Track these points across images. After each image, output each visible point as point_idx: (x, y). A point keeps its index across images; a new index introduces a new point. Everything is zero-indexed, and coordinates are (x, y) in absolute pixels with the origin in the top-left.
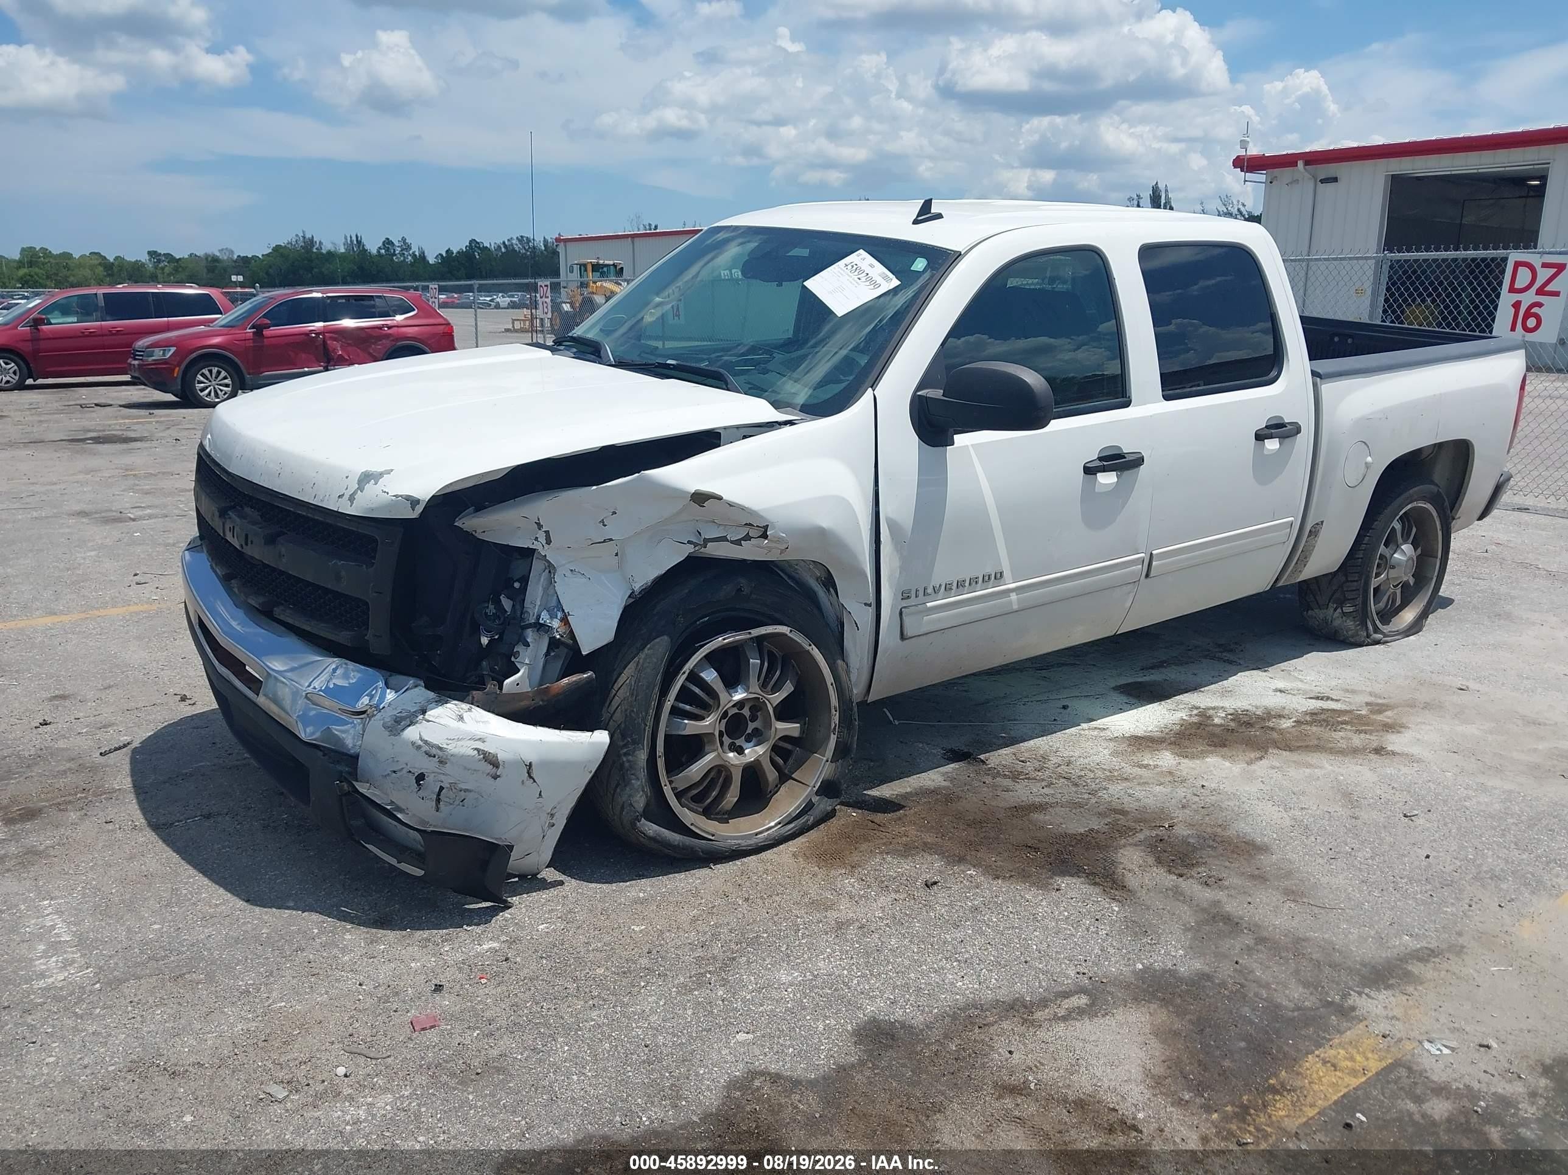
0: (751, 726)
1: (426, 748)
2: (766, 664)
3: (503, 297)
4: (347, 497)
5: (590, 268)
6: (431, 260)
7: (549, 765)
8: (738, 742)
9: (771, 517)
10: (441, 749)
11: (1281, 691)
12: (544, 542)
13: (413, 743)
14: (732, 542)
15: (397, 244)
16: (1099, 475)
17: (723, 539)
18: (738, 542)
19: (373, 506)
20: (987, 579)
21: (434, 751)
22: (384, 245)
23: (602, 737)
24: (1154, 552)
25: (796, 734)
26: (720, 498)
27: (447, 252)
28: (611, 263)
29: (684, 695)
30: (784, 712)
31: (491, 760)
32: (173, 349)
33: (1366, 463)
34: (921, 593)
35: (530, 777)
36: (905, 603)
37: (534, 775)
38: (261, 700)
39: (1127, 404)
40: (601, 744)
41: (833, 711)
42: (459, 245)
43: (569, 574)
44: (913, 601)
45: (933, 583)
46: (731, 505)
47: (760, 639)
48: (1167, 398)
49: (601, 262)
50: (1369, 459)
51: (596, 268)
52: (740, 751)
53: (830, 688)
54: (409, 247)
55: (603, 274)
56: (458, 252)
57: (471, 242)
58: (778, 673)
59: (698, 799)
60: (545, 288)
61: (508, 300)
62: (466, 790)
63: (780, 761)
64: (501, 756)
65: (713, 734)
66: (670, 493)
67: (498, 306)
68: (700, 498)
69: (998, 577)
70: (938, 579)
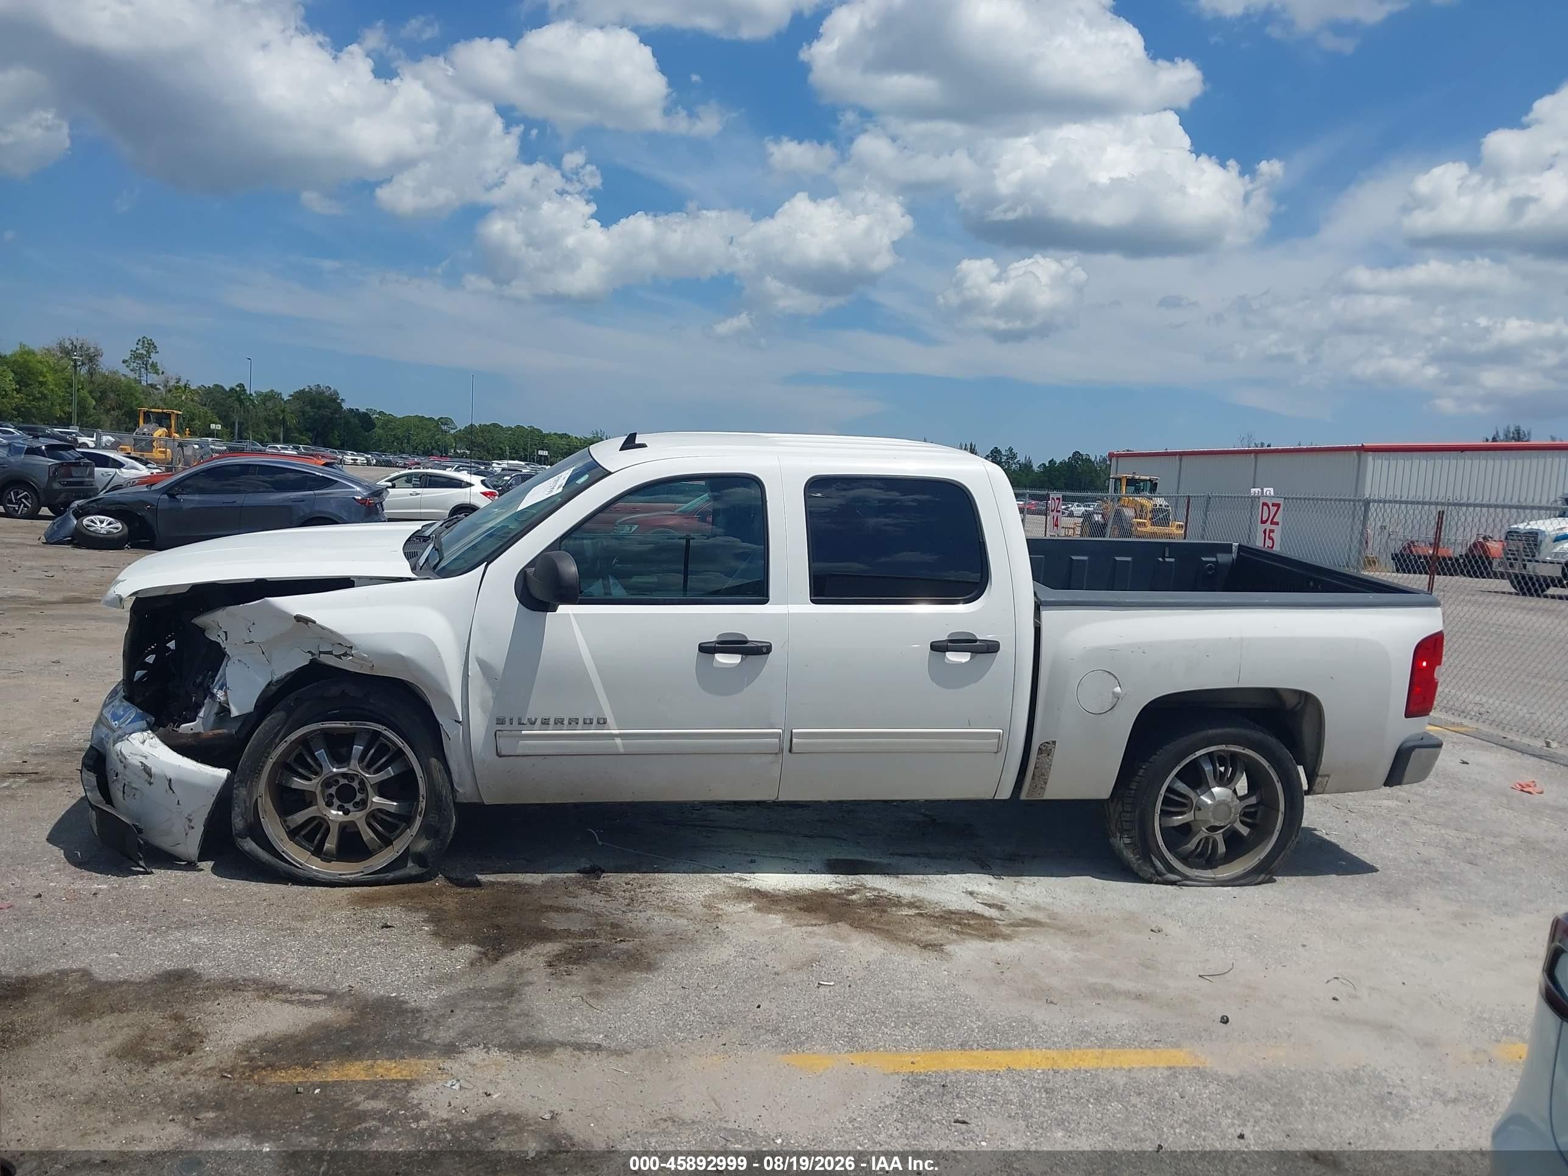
1: (120, 756)
2: (372, 752)
3: (1078, 506)
5: (1124, 482)
6: (1035, 467)
7: (182, 783)
8: (335, 800)
9: (355, 641)
10: (125, 758)
11: (971, 893)
12: (224, 639)
14: (336, 656)
15: (1004, 453)
16: (716, 655)
17: (330, 653)
18: (339, 657)
20: (587, 723)
21: (123, 760)
22: (991, 453)
23: (223, 773)
24: (794, 731)
25: (393, 810)
26: (314, 622)
27: (1050, 462)
28: (1148, 478)
29: (300, 761)
30: (382, 790)
31: (147, 770)
32: (636, 526)
33: (1114, 693)
34: (515, 722)
35: (171, 788)
36: (500, 727)
37: (173, 787)
39: (765, 602)
40: (220, 777)
41: (421, 798)
42: (1062, 456)
43: (237, 662)
44: (507, 726)
45: (528, 716)
46: (323, 628)
47: (374, 733)
48: (814, 602)
49: (1137, 477)
50: (1118, 689)
51: (1131, 482)
52: (329, 804)
53: (420, 780)
54: (1014, 456)
55: (1138, 490)
56: (1061, 463)
57: (1075, 454)
58: (383, 760)
59: (309, 838)
61: (1083, 509)
62: (136, 789)
63: (380, 828)
64: (154, 770)
65: (317, 793)
66: (282, 615)
67: (1071, 515)
68: (299, 619)
69: (602, 722)
70: (531, 714)
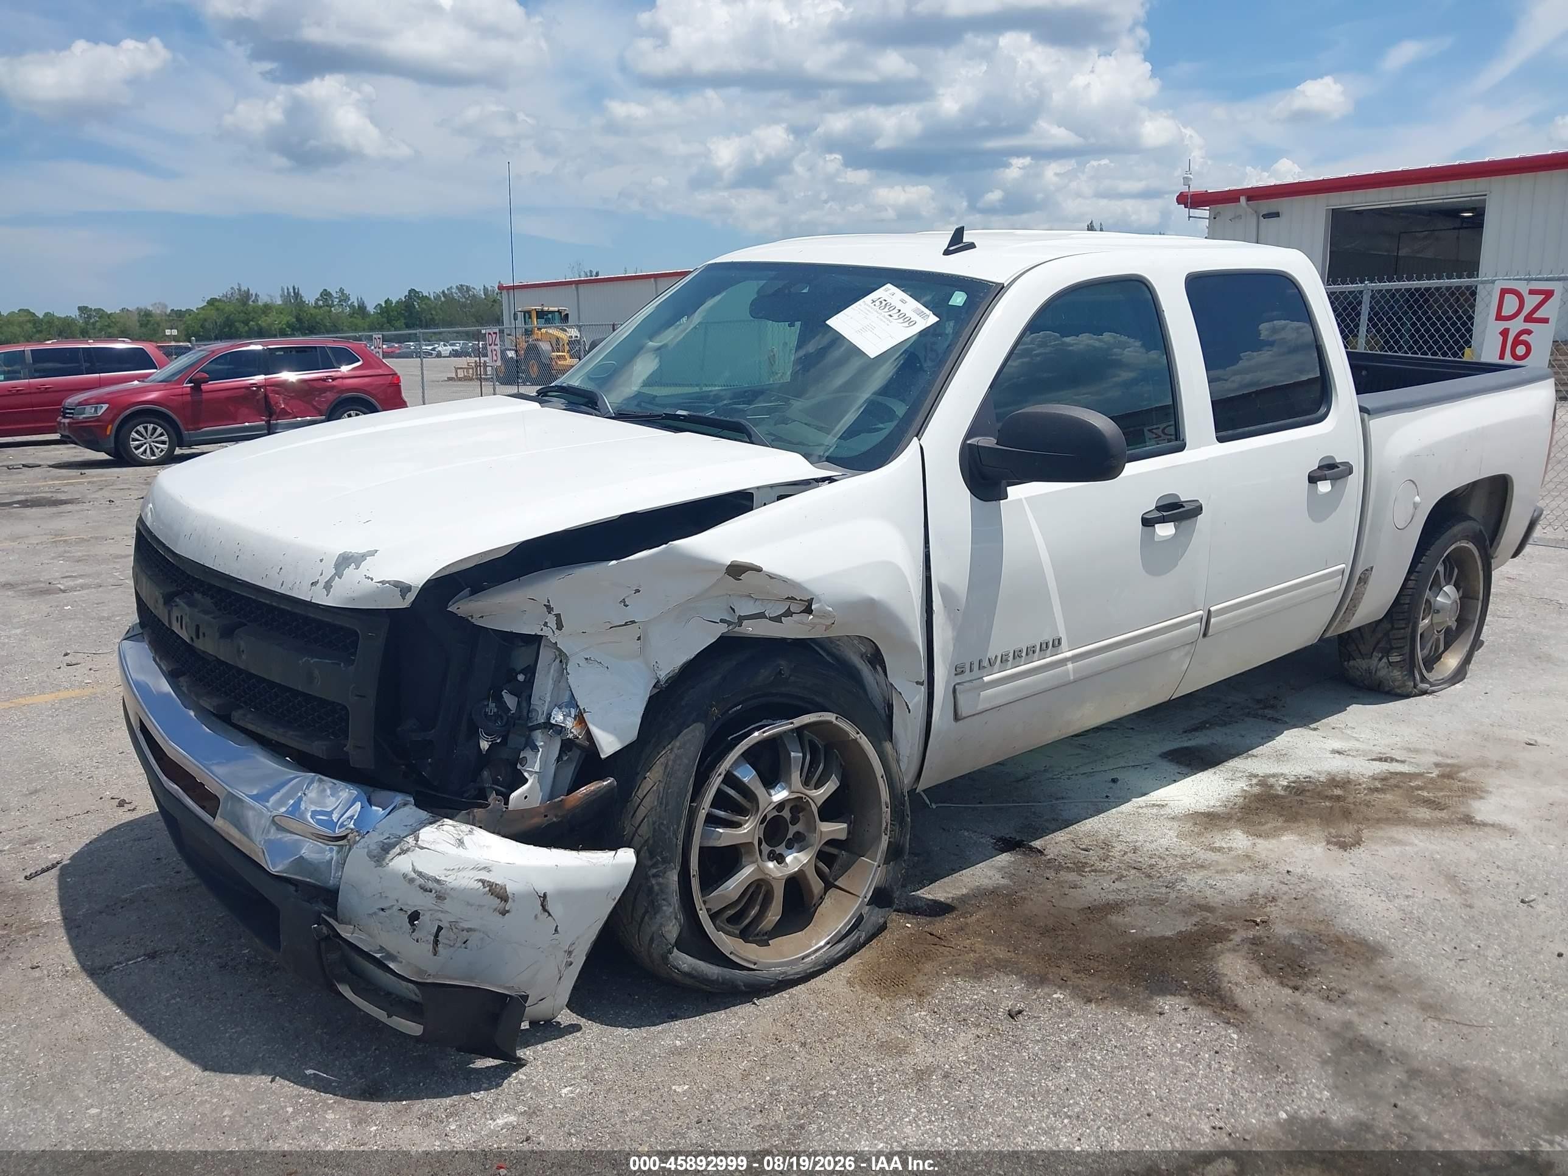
0: (793, 830)
1: (421, 881)
2: (808, 757)
3: (445, 345)
4: (321, 584)
5: (534, 315)
6: (371, 308)
7: (568, 896)
8: (779, 850)
9: (816, 589)
10: (438, 881)
11: (1339, 753)
12: (554, 627)
13: (405, 876)
14: (771, 619)
15: (335, 295)
16: (1156, 526)
17: (761, 616)
18: (777, 619)
19: (354, 595)
20: (1044, 647)
21: (430, 885)
22: (321, 295)
23: (626, 857)
24: (1212, 609)
25: (843, 836)
26: (759, 570)
27: (386, 302)
28: (556, 309)
29: (720, 800)
30: (830, 811)
31: (498, 893)
32: (105, 406)
33: (1414, 503)
34: (976, 667)
35: (545, 909)
36: (958, 679)
37: (549, 908)
38: (219, 823)
39: (1181, 448)
40: (626, 865)
41: (884, 807)
42: (398, 295)
43: (583, 663)
44: (967, 676)
45: (989, 655)
46: (771, 577)
47: (799, 730)
48: (1221, 440)
49: (546, 309)
50: (1417, 499)
51: (541, 314)
52: (780, 859)
53: (881, 781)
54: (347, 298)
55: (548, 321)
56: (397, 302)
57: (410, 291)
58: (821, 766)
59: (734, 920)
60: (494, 336)
61: (450, 348)
62: (469, 930)
63: (826, 869)
64: (511, 888)
65: (752, 843)
66: (700, 566)
67: (439, 355)
68: (736, 570)
69: (1056, 644)
70: (995, 650)
